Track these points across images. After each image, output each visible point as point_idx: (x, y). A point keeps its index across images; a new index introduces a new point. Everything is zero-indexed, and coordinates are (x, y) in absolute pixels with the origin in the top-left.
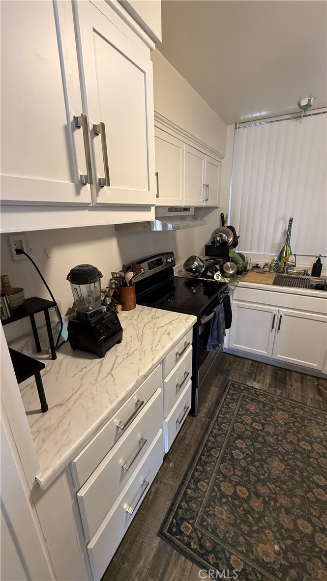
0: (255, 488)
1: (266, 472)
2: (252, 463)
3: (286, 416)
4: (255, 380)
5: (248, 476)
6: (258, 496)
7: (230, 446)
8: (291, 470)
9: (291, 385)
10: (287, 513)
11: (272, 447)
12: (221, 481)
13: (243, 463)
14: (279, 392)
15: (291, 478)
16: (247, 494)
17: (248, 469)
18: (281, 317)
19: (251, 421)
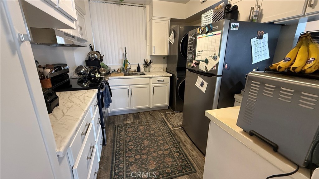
0: (142, 153)
1: (143, 146)
2: (137, 147)
3: (143, 127)
4: (127, 121)
5: (138, 151)
6: (143, 154)
7: (127, 146)
8: (151, 141)
9: (141, 117)
10: (154, 153)
11: (142, 138)
12: (128, 159)
13: (134, 149)
14: (138, 121)
15: (152, 143)
16: (140, 156)
17: (137, 149)
18: (131, 89)
19: (131, 135)
